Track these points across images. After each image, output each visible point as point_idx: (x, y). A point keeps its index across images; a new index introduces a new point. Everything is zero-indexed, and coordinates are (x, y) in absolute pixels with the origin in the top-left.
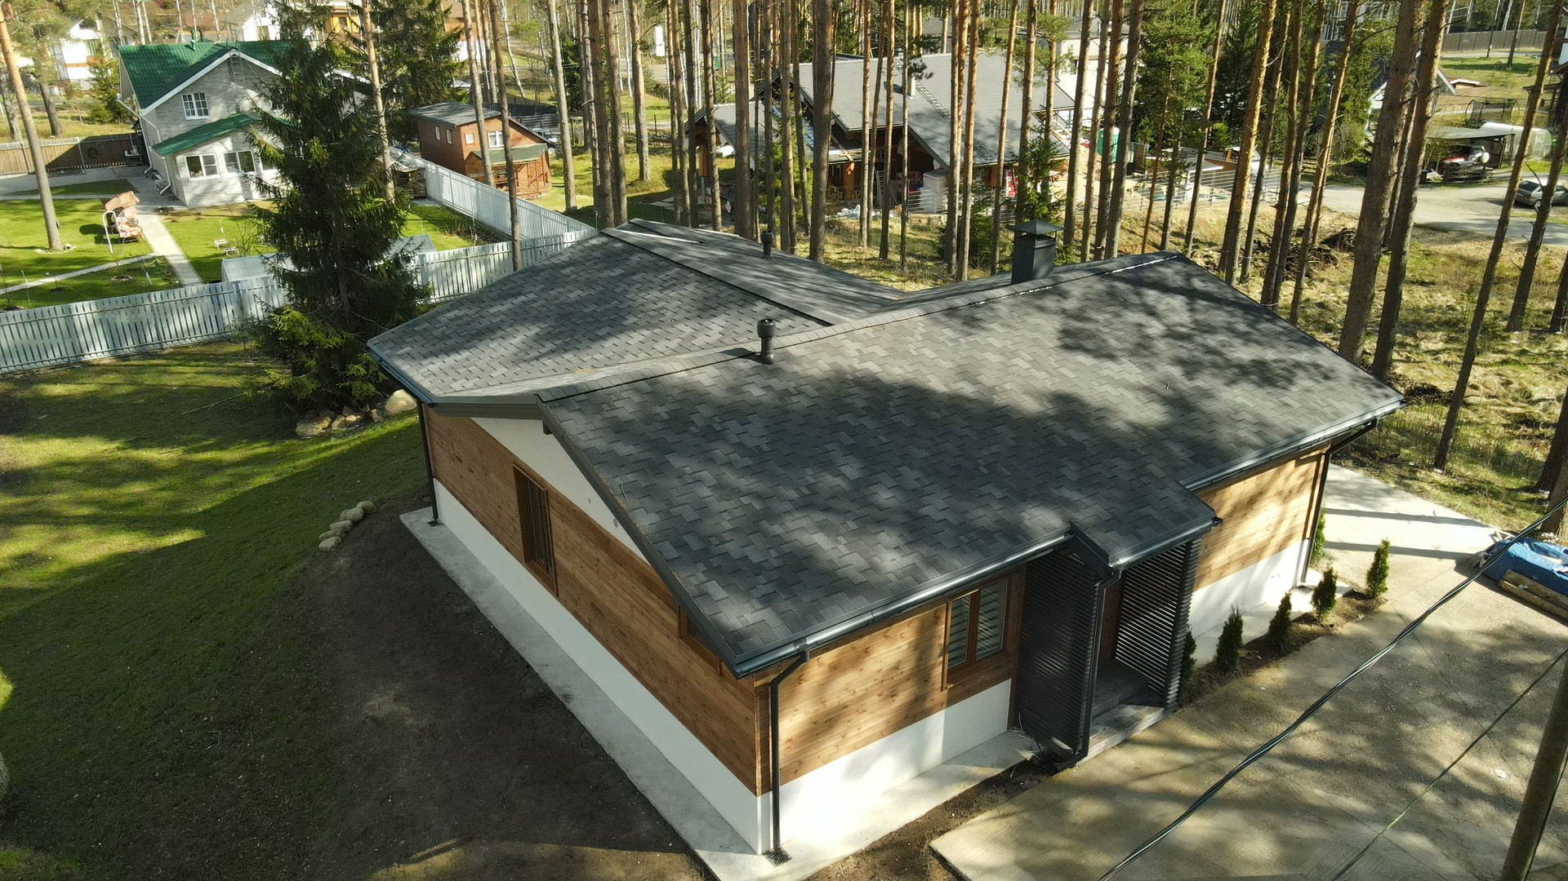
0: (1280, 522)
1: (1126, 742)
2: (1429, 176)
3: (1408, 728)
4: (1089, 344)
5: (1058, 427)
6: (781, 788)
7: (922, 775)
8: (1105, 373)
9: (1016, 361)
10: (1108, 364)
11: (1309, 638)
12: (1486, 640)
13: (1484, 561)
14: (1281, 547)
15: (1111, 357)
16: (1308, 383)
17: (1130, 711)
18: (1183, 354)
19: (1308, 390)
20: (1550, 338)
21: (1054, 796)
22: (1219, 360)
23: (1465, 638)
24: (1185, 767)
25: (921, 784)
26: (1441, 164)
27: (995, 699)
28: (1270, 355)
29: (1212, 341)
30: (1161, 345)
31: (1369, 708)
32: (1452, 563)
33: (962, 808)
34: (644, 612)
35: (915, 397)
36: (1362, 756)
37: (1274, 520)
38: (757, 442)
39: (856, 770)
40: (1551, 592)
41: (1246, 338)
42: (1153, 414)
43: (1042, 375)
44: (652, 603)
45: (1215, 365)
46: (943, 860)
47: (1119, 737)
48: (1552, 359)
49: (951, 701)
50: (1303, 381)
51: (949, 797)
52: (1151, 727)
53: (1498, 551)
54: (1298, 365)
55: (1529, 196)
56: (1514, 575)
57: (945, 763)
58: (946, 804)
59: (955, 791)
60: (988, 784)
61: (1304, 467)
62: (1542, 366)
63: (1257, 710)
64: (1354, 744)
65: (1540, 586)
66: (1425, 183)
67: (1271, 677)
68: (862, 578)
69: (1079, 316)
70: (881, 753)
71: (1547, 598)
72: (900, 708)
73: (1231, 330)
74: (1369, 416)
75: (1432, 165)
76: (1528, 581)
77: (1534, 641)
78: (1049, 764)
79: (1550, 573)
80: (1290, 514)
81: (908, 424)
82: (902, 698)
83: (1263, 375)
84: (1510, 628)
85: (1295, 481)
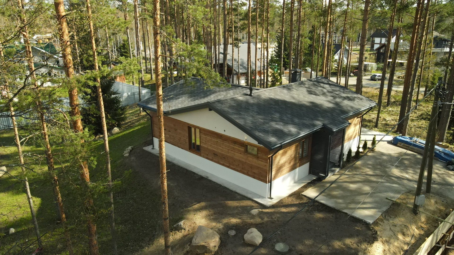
0: (354, 131)
1: (334, 175)
2: (351, 74)
3: (388, 170)
4: (313, 93)
5: (313, 108)
6: (272, 182)
7: (295, 183)
8: (319, 98)
9: (300, 96)
10: (318, 97)
11: (362, 156)
12: (397, 155)
13: (393, 141)
14: (355, 137)
15: (318, 95)
16: (358, 100)
17: (333, 169)
18: (332, 95)
19: (358, 102)
20: (387, 108)
21: (323, 184)
22: (339, 96)
23: (393, 155)
24: (347, 177)
25: (295, 184)
26: (353, 72)
27: (306, 166)
28: (349, 95)
29: (337, 93)
30: (327, 93)
31: (379, 167)
32: (386, 142)
33: (306, 187)
34: (233, 150)
35: (284, 102)
36: (381, 174)
37: (353, 131)
38: (256, 110)
39: (284, 179)
40: (408, 145)
41: (344, 93)
42: (331, 105)
43: (306, 99)
44: (235, 147)
45: (339, 97)
46: (305, 196)
47: (332, 174)
48: (389, 112)
49: (300, 166)
50: (357, 100)
51: (302, 186)
52: (338, 172)
53: (395, 139)
54: (355, 97)
55: (375, 78)
56: (400, 143)
57: (298, 181)
58: (301, 187)
59: (303, 185)
60: (309, 183)
61: (358, 119)
62: (387, 113)
63: (357, 168)
64: (378, 172)
65: (405, 144)
66: (350, 76)
67: (359, 163)
68: (288, 133)
69: (309, 88)
70: (288, 177)
71: (407, 147)
72: (292, 166)
73: (339, 91)
74: (371, 106)
75: (351, 72)
76: (403, 144)
77: (406, 154)
78: (320, 179)
79: (407, 141)
80: (356, 130)
81: (285, 107)
82: (292, 163)
83: (349, 99)
84: (401, 152)
85: (356, 122)
